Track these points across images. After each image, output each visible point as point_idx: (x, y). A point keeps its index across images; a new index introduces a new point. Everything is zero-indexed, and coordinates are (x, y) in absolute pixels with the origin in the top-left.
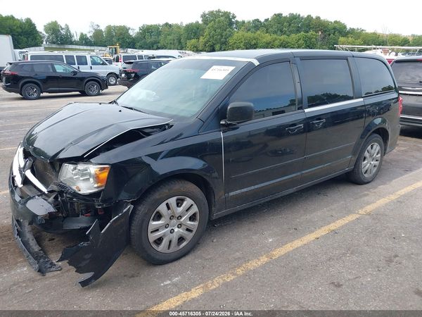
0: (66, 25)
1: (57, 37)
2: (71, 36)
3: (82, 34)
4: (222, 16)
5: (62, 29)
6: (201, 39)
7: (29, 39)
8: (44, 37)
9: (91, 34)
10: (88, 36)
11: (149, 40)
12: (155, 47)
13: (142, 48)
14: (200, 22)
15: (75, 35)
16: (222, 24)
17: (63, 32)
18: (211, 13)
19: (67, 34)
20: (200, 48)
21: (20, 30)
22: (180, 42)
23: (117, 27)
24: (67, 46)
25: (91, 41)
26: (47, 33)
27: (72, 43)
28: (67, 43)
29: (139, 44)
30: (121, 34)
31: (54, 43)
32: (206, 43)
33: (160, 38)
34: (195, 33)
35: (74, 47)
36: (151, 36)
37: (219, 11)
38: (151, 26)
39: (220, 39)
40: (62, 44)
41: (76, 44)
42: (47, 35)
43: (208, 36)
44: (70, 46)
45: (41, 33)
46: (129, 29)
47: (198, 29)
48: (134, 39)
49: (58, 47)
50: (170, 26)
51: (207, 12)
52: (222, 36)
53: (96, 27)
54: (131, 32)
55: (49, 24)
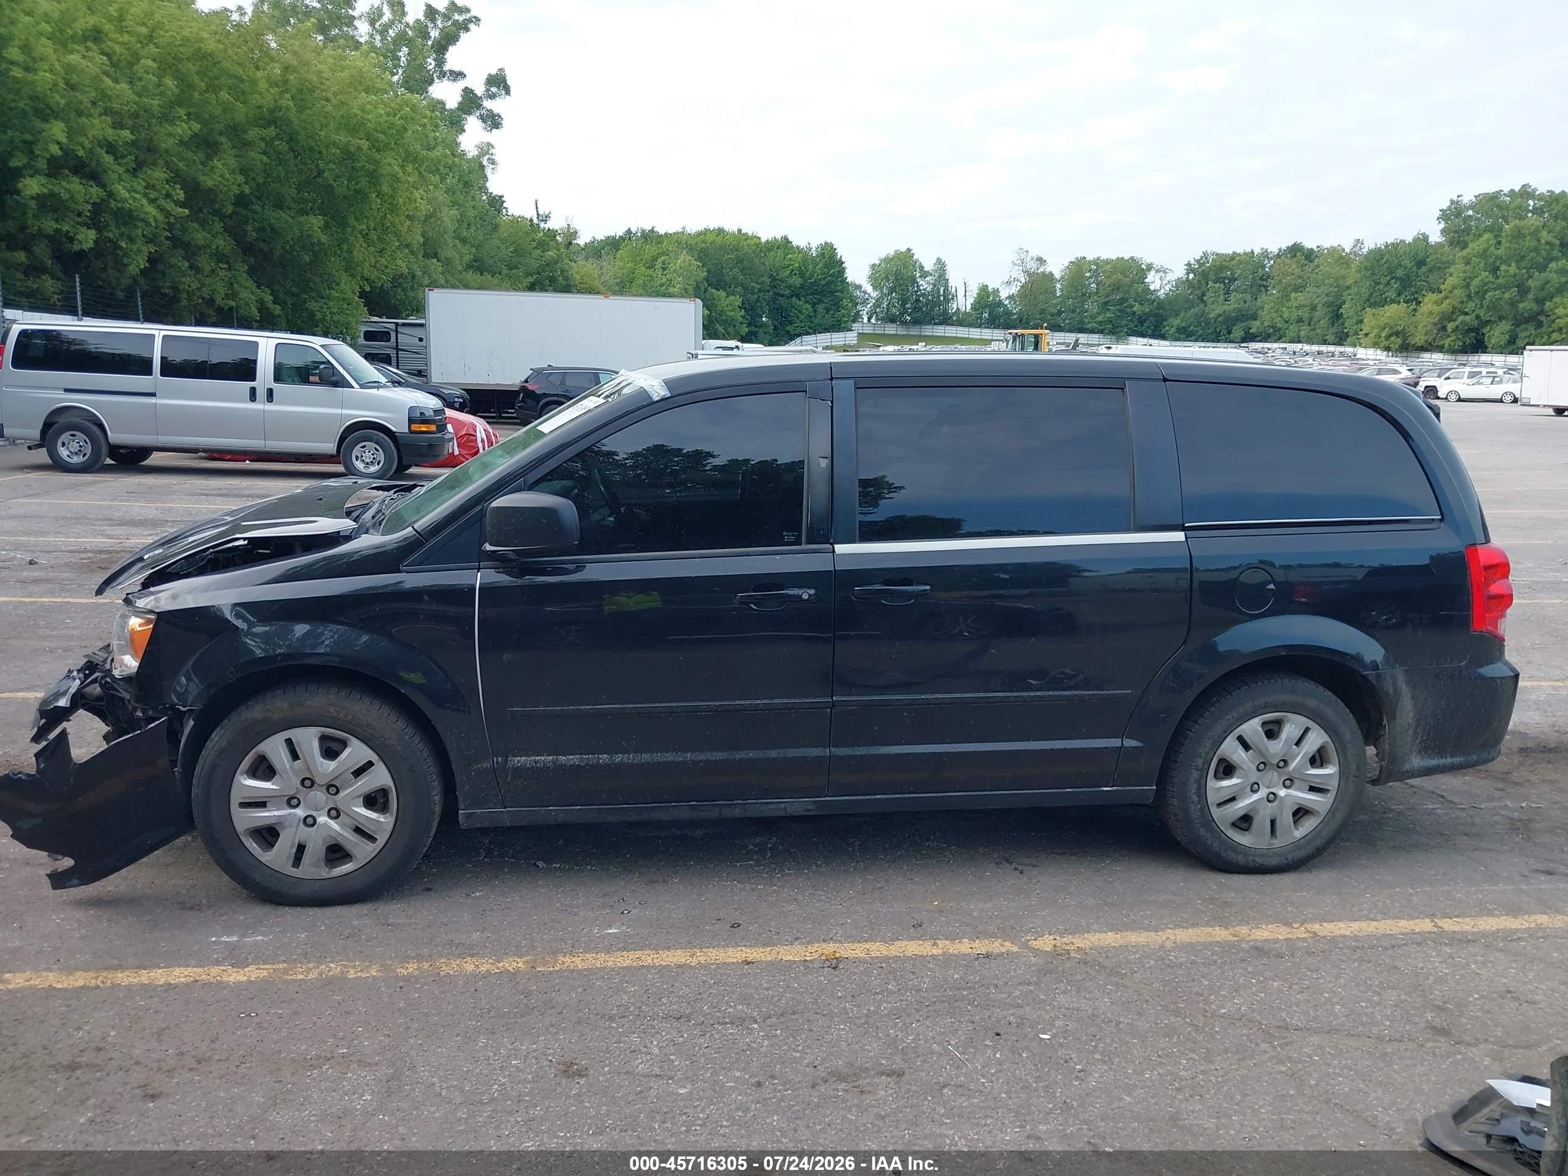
0: (939, 260)
1: (904, 302)
2: (949, 297)
3: (984, 289)
4: (1537, 211)
5: (925, 274)
6: (1430, 304)
7: (820, 308)
8: (865, 302)
9: (1014, 290)
10: (1004, 294)
11: (1216, 309)
12: (1238, 332)
13: (1186, 334)
14: (1435, 236)
15: (961, 293)
16: (1529, 242)
17: (925, 285)
18: (1490, 202)
19: (935, 292)
20: (1419, 339)
21: (796, 281)
22: (1336, 317)
23: (1107, 262)
24: (928, 330)
25: (1007, 313)
26: (875, 288)
27: (946, 319)
28: (932, 321)
29: (1176, 322)
30: (1116, 287)
31: (892, 320)
32: (1449, 317)
33: (1263, 298)
34: (1406, 283)
35: (951, 331)
36: (1227, 293)
37: (1526, 192)
38: (1233, 256)
39: (1513, 304)
40: (916, 322)
41: (961, 323)
42: (874, 294)
43: (1458, 292)
44: (940, 331)
45: (859, 287)
46: (1150, 267)
47: (1421, 263)
48: (1160, 304)
49: (902, 331)
50: (1310, 255)
51: (1468, 198)
52: (1523, 291)
53: (1032, 266)
54: (1154, 281)
55: (887, 260)
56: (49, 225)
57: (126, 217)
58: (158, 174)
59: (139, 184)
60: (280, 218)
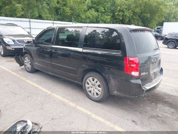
56: (118, 17)
57: (126, 16)
58: (130, 11)
59: (128, 12)
60: (145, 15)
